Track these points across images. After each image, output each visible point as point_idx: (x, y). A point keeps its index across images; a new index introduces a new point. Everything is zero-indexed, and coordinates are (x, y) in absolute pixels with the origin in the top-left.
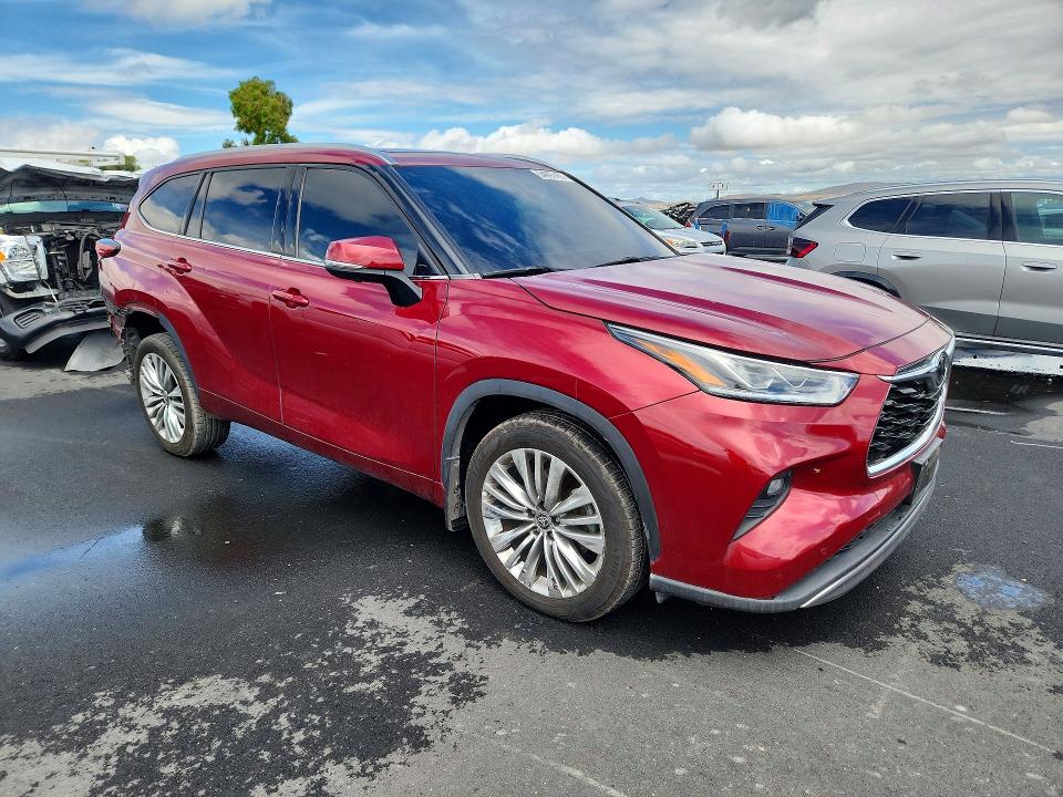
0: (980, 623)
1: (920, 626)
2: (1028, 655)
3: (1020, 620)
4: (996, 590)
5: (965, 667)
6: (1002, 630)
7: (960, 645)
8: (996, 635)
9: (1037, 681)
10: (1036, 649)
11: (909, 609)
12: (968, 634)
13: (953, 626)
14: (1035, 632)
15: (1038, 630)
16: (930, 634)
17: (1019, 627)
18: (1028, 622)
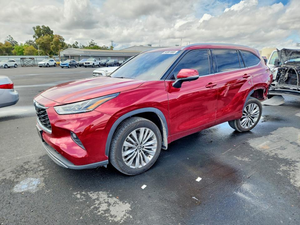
0: (26, 173)
1: (37, 165)
2: (12, 173)
3: (18, 180)
4: (28, 184)
5: (22, 164)
6: (20, 175)
7: (27, 167)
8: (21, 173)
9: (7, 169)
10: (11, 175)
11: (43, 167)
12: (27, 170)
13: (31, 169)
14: (12, 179)
15: (12, 180)
16: (34, 165)
17: (17, 178)
18: (15, 180)
